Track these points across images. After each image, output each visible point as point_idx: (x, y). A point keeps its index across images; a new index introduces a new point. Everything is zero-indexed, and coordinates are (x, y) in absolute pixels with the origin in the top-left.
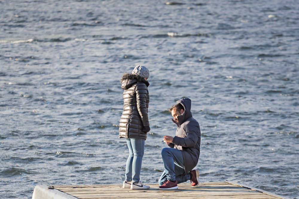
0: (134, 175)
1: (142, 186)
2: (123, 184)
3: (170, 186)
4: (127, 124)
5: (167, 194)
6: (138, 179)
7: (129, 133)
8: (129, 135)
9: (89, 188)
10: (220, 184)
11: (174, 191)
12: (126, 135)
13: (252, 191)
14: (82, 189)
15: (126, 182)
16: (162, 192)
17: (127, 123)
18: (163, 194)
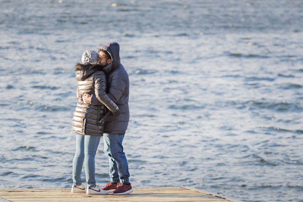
0: (88, 179)
1: (99, 191)
2: (72, 188)
3: (125, 189)
4: (84, 120)
5: (116, 199)
6: (94, 183)
7: (87, 129)
8: (87, 132)
9: (27, 192)
10: (177, 189)
11: (123, 196)
12: (82, 132)
13: (212, 197)
14: (18, 193)
15: (75, 187)
16: (109, 197)
17: (83, 118)
18: (111, 199)
